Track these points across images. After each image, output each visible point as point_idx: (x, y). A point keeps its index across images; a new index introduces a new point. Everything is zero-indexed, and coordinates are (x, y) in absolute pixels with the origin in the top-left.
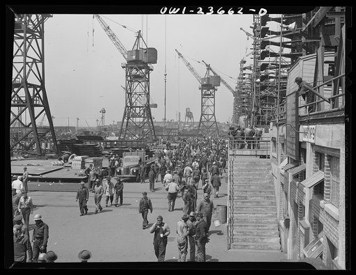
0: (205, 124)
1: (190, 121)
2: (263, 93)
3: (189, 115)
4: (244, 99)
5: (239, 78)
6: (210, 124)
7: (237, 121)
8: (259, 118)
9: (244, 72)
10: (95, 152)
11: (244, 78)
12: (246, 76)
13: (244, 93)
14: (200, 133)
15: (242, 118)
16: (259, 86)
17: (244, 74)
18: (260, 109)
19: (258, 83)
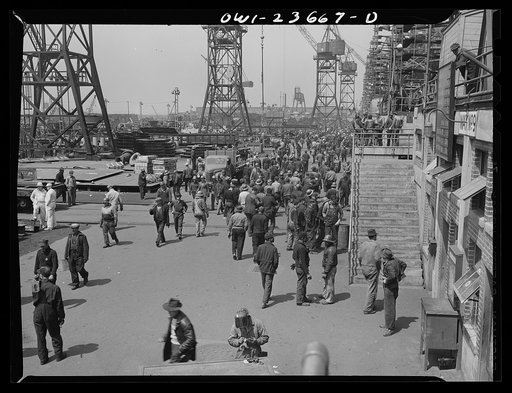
0: (323, 110)
1: (300, 106)
2: (407, 65)
3: (299, 97)
4: (378, 73)
5: (372, 43)
6: (329, 111)
7: (368, 106)
8: (399, 102)
9: (380, 33)
10: (166, 150)
11: (380, 43)
12: (383, 40)
13: (378, 65)
14: (314, 123)
15: (375, 102)
16: (400, 54)
17: (380, 37)
18: (401, 89)
19: (399, 50)
